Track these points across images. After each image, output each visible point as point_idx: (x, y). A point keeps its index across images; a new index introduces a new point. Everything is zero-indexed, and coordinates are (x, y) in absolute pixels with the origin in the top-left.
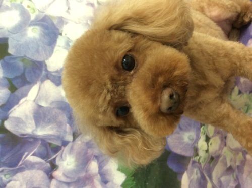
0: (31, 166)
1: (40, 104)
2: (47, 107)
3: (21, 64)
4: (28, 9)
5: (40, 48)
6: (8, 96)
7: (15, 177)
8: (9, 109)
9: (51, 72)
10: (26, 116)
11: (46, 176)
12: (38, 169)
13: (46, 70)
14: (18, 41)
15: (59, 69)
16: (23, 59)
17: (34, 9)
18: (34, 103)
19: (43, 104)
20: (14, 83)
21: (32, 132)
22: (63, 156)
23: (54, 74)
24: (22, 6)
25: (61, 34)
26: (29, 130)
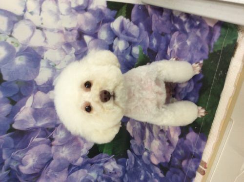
0: (37, 144)
1: (36, 108)
2: (41, 108)
3: (16, 86)
4: (13, 44)
5: (29, 71)
6: (11, 109)
7: (27, 153)
8: (14, 117)
9: (40, 86)
10: (28, 117)
11: (48, 146)
12: (42, 144)
13: (36, 85)
14: (9, 69)
15: (45, 82)
16: (17, 82)
17: (17, 44)
18: (31, 108)
19: (38, 107)
20: (14, 99)
21: (35, 125)
22: (57, 132)
23: (42, 86)
24: (6, 42)
25: (43, 58)
26: (32, 125)
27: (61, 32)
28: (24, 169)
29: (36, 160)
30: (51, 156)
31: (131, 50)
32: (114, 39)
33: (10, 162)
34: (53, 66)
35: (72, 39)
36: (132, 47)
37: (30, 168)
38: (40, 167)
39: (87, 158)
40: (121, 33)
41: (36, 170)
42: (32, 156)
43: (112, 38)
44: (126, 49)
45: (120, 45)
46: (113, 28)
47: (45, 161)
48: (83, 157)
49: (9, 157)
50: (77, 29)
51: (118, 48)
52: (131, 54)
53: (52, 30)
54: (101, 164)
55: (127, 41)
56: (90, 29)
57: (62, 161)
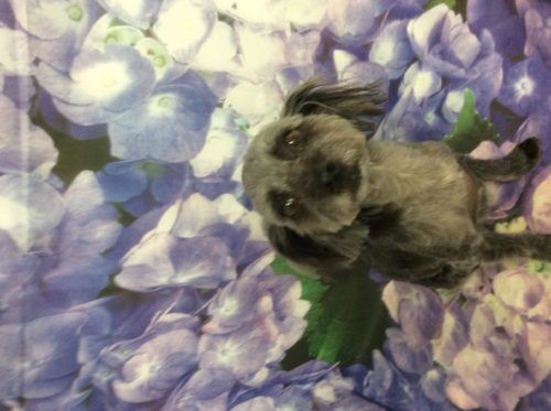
0: (168, 327)
1: (181, 236)
2: (193, 238)
3: (140, 174)
4: (150, 57)
5: (180, 138)
6: (118, 234)
7: (139, 351)
8: (122, 255)
9: (200, 179)
10: (156, 259)
11: (191, 334)
12: (180, 328)
13: (192, 177)
14: (129, 128)
15: (216, 171)
16: (145, 163)
17: (163, 59)
18: (169, 237)
19: (187, 234)
20: (129, 209)
21: (170, 281)
22: (220, 300)
23: (206, 181)
24: (136, 55)
25: (220, 106)
26: (163, 280)
27: (279, 34)
28: (125, 391)
29: (159, 367)
30: (196, 359)
31: (444, 99)
32: (408, 65)
33: (94, 370)
34: (241, 128)
35: (305, 58)
36: (446, 92)
37: (141, 388)
38: (165, 385)
39: (277, 370)
40: (429, 50)
41: (153, 392)
42: (150, 358)
43: (405, 62)
44: (432, 97)
45: (420, 83)
46: (413, 35)
47: (179, 373)
48: (270, 366)
49: (94, 357)
50: (322, 29)
51: (412, 92)
52: (439, 112)
53: (258, 28)
54: (307, 387)
55: (438, 73)
56: (353, 33)
57: (219, 375)
